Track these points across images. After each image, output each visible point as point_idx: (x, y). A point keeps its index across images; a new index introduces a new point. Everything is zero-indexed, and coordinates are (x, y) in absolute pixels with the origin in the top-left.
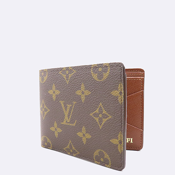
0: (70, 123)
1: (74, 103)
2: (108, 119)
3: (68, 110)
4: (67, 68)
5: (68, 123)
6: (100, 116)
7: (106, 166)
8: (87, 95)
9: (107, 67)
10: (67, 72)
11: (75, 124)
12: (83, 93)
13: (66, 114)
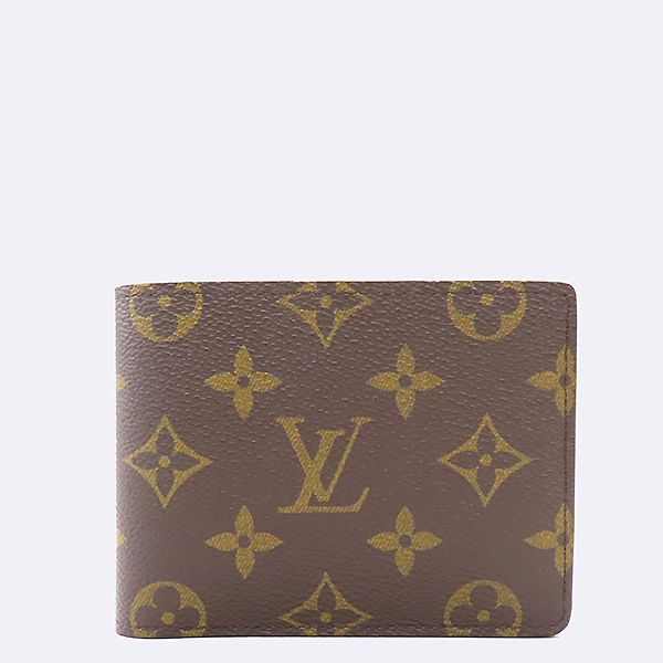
0: (333, 502)
1: (360, 421)
2: (517, 467)
3: (324, 450)
4: (327, 287)
5: (324, 504)
6: (486, 460)
7: (501, 633)
8: (425, 388)
9: (514, 292)
10: (325, 302)
11: (360, 503)
12: (405, 381)
13: (312, 468)
